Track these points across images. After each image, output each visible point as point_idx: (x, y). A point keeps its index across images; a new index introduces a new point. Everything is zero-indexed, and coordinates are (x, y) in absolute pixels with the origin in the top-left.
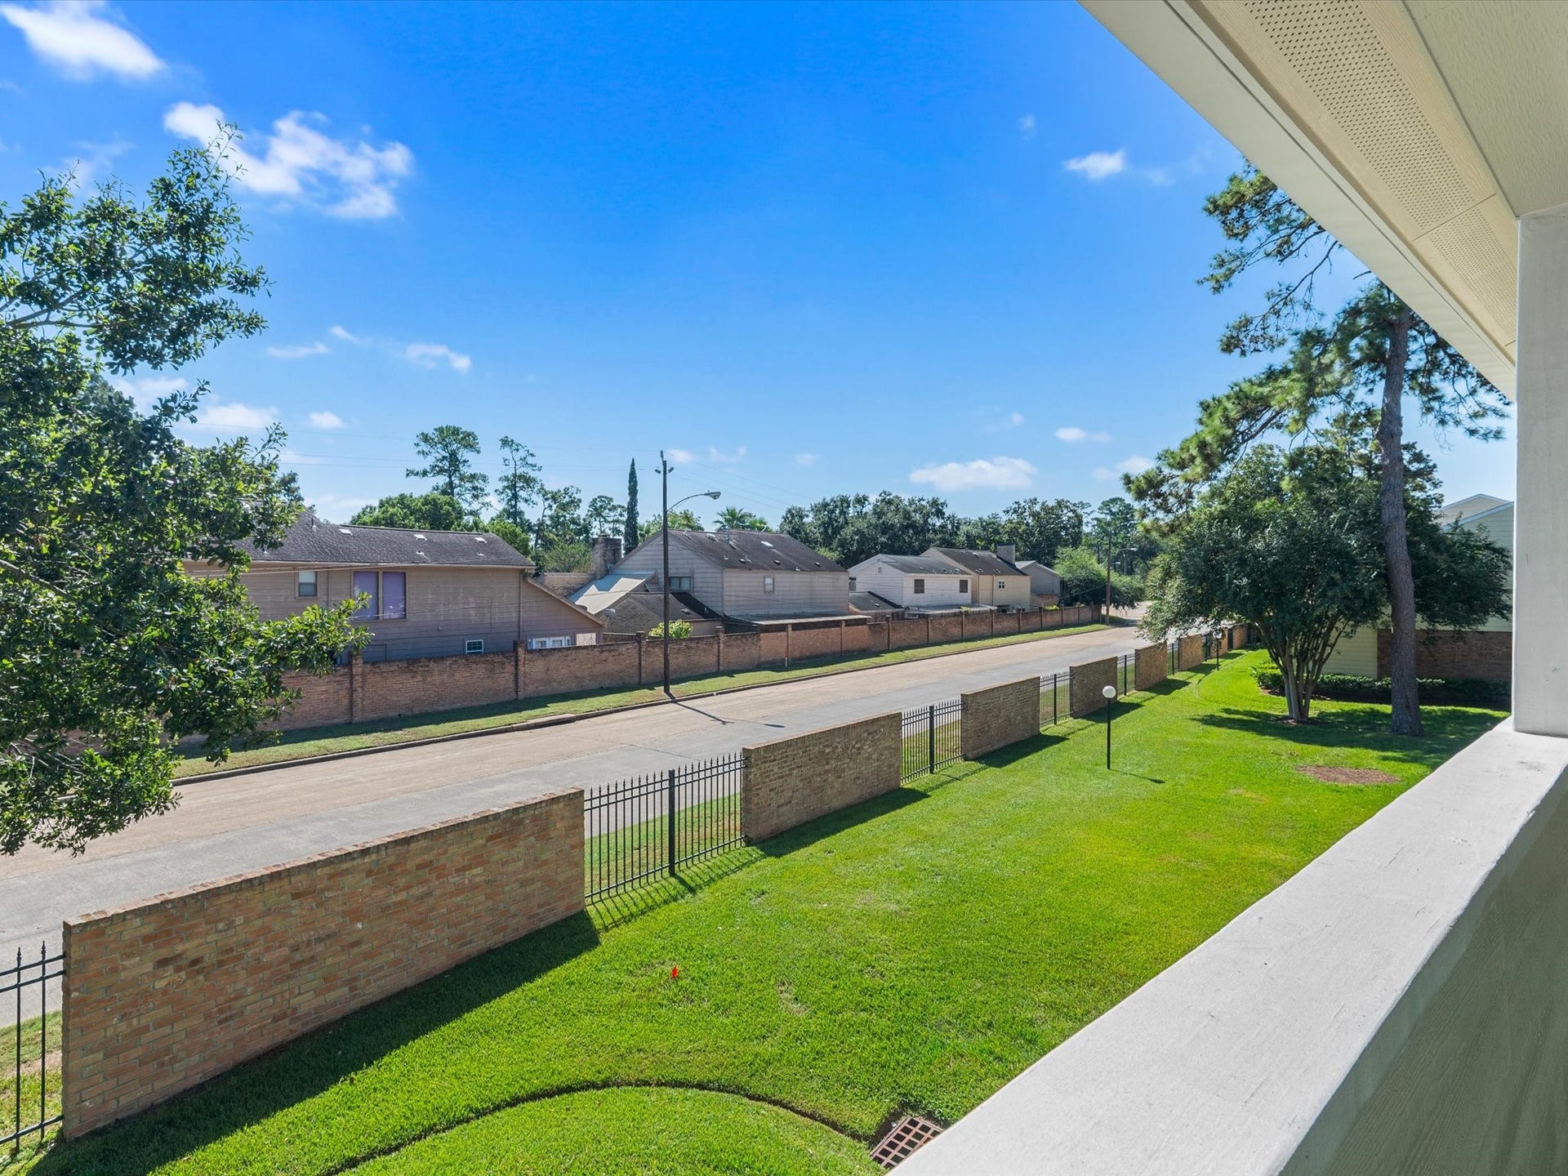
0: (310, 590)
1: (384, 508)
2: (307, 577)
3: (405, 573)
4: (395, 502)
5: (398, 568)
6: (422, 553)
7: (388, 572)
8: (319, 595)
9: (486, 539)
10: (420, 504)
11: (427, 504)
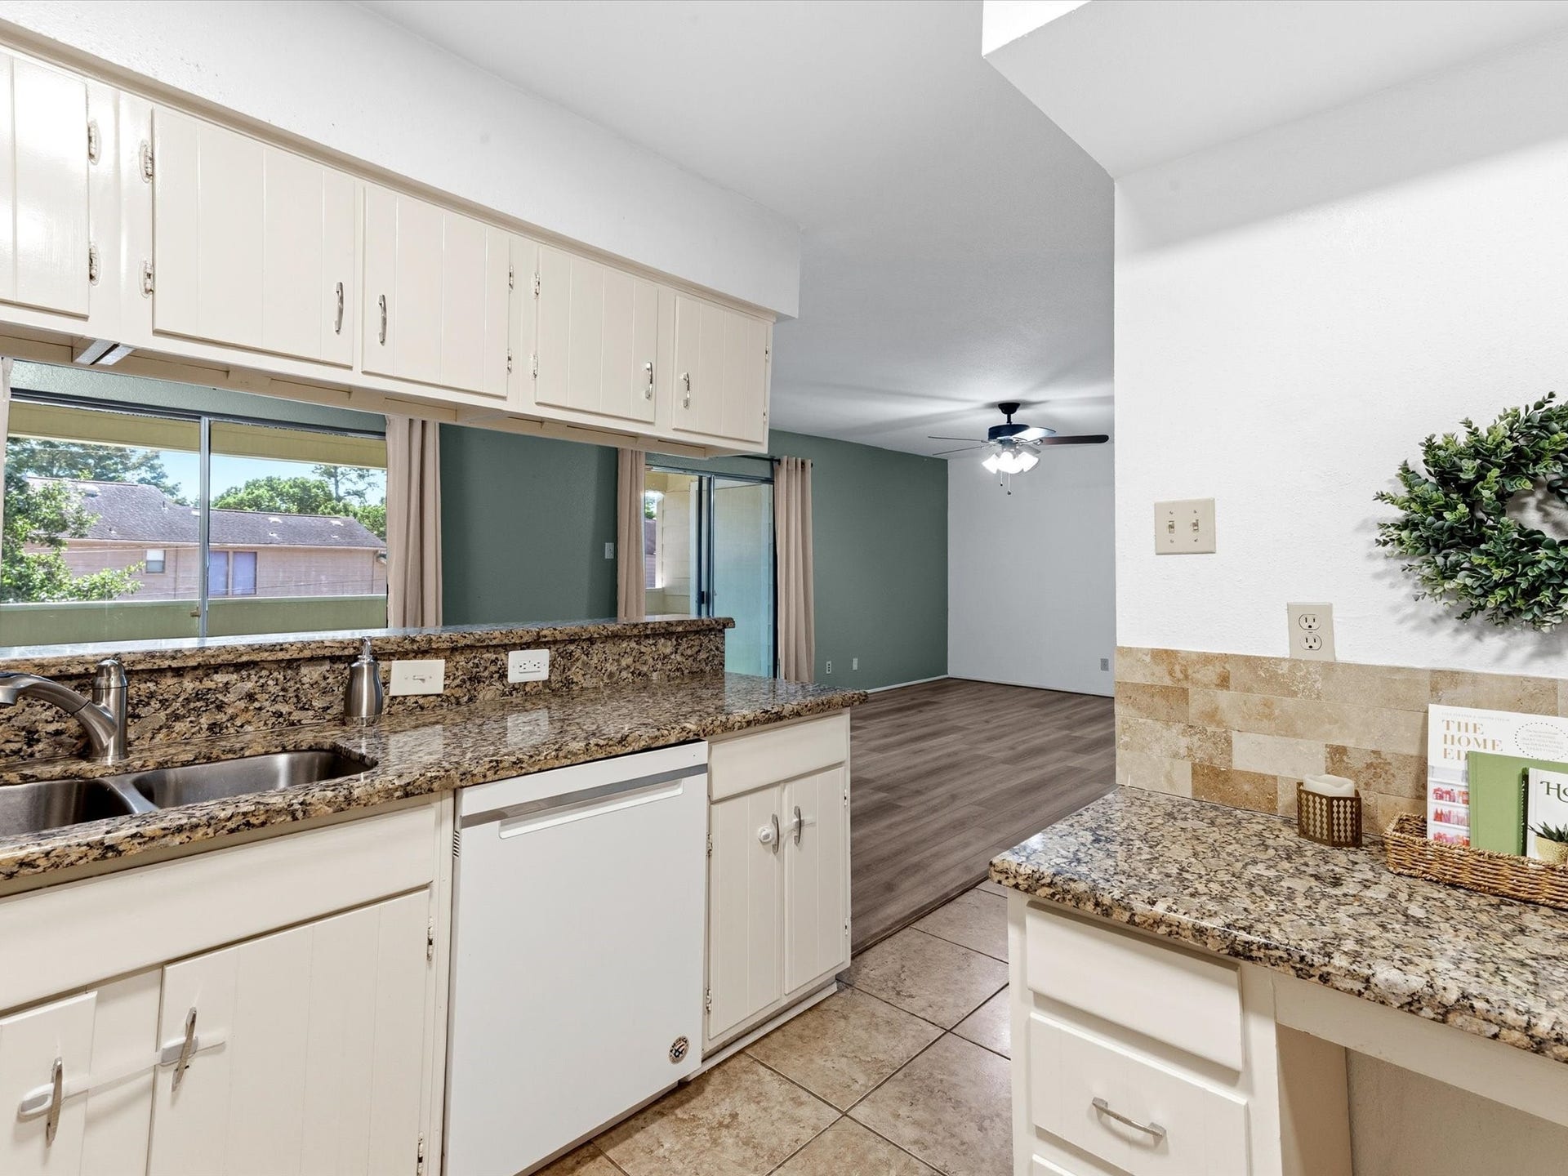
0: (158, 567)
1: (249, 490)
2: (155, 555)
3: (256, 553)
4: (263, 483)
5: (249, 548)
6: (275, 535)
7: (237, 552)
8: (166, 572)
9: (344, 522)
10: (287, 486)
11: (296, 487)
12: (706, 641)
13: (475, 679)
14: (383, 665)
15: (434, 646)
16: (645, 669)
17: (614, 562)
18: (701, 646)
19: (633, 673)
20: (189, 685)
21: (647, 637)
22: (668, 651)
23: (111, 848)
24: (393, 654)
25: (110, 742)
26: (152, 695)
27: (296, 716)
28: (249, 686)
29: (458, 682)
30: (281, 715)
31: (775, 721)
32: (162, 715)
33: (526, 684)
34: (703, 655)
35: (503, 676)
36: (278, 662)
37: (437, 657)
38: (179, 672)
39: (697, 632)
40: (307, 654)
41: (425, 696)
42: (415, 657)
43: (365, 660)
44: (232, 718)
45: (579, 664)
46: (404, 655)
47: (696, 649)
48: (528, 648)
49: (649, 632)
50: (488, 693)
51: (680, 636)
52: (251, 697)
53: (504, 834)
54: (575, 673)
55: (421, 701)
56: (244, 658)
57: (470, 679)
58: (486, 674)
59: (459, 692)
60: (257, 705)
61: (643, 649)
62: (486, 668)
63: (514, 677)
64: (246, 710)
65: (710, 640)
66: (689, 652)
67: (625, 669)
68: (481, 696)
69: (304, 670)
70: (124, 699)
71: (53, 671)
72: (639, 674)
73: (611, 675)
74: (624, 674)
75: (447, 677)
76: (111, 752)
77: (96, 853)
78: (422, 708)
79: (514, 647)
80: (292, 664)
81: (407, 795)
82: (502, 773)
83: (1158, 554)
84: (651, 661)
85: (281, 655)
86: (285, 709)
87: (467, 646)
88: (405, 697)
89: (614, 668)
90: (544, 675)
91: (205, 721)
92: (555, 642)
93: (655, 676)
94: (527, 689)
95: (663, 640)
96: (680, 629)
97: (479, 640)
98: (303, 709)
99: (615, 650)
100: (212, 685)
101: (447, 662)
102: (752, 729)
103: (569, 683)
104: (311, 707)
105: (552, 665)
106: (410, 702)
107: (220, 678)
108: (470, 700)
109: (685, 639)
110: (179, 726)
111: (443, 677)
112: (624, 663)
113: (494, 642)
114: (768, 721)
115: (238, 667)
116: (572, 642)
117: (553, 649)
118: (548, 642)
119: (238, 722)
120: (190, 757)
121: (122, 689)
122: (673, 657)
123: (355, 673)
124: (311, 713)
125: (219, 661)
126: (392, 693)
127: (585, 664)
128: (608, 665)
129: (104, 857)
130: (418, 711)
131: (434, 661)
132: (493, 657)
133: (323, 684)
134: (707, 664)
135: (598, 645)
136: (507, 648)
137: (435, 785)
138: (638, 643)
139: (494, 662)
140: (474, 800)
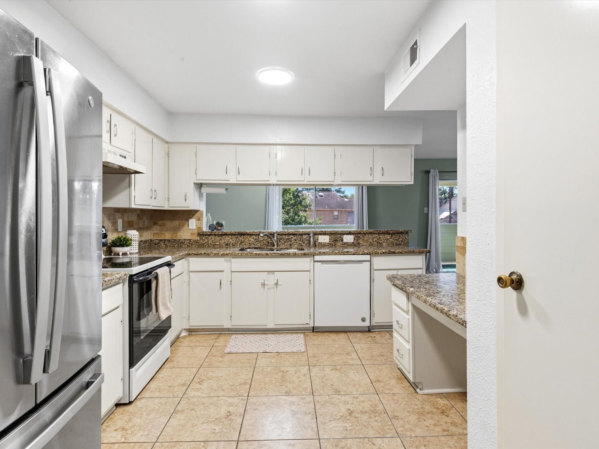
0: (337, 217)
2: (336, 213)
8: (339, 218)
12: (402, 236)
13: (336, 240)
14: (316, 236)
15: (326, 233)
16: (381, 242)
17: (428, 214)
18: (400, 237)
19: (377, 243)
20: (287, 237)
21: (381, 234)
22: (388, 238)
23: (267, 254)
24: (319, 234)
25: (276, 244)
26: (282, 238)
27: (303, 244)
28: (295, 238)
29: (332, 241)
30: (300, 244)
31: (393, 253)
32: (283, 241)
33: (348, 243)
34: (400, 240)
35: (342, 240)
36: (299, 234)
37: (328, 235)
38: (285, 235)
39: (398, 233)
40: (303, 233)
41: (325, 243)
42: (323, 235)
43: (312, 235)
44: (293, 243)
45: (361, 239)
46: (321, 234)
47: (397, 238)
48: (348, 235)
49: (381, 232)
50: (339, 244)
51: (392, 234)
52: (295, 240)
53: (322, 265)
54: (361, 241)
55: (325, 244)
56: (294, 233)
57: (335, 240)
58: (338, 240)
59: (332, 243)
60: (296, 241)
61: (380, 237)
62: (338, 238)
63: (345, 241)
64: (295, 242)
65: (403, 236)
66: (396, 238)
67: (375, 241)
68: (337, 244)
69: (303, 236)
70: (277, 238)
71: (270, 233)
72: (379, 243)
73: (371, 243)
74: (375, 243)
75: (330, 239)
76: (276, 246)
77: (266, 254)
78: (325, 245)
79: (345, 234)
80: (301, 235)
81: (304, 255)
82: (321, 254)
83: (463, 211)
84: (383, 240)
85: (299, 233)
86: (300, 243)
87: (333, 233)
88: (321, 243)
89: (372, 241)
90: (352, 241)
91: (289, 243)
92: (355, 234)
93: (384, 244)
94: (348, 244)
95: (387, 235)
96: (391, 232)
97: (336, 232)
98: (303, 243)
99: (372, 236)
100: (290, 237)
101: (330, 236)
102: (384, 255)
103: (359, 243)
104: (305, 243)
105: (354, 239)
106: (323, 244)
107: (291, 236)
108: (335, 245)
109: (394, 235)
110: (286, 244)
111: (329, 239)
112: (374, 240)
113: (339, 233)
114: (390, 253)
115: (294, 234)
116: (360, 234)
117: (354, 235)
118: (352, 233)
119: (294, 244)
120: (285, 248)
121: (277, 236)
122: (390, 239)
123: (310, 237)
124: (305, 244)
125: (290, 233)
126: (319, 242)
127: (363, 239)
128: (370, 240)
129: (267, 255)
130: (324, 246)
131: (327, 236)
132: (340, 236)
133: (307, 239)
134: (402, 242)
135: (367, 235)
136: (343, 234)
137: (309, 254)
138: (378, 235)
139: (340, 237)
140: (317, 258)
